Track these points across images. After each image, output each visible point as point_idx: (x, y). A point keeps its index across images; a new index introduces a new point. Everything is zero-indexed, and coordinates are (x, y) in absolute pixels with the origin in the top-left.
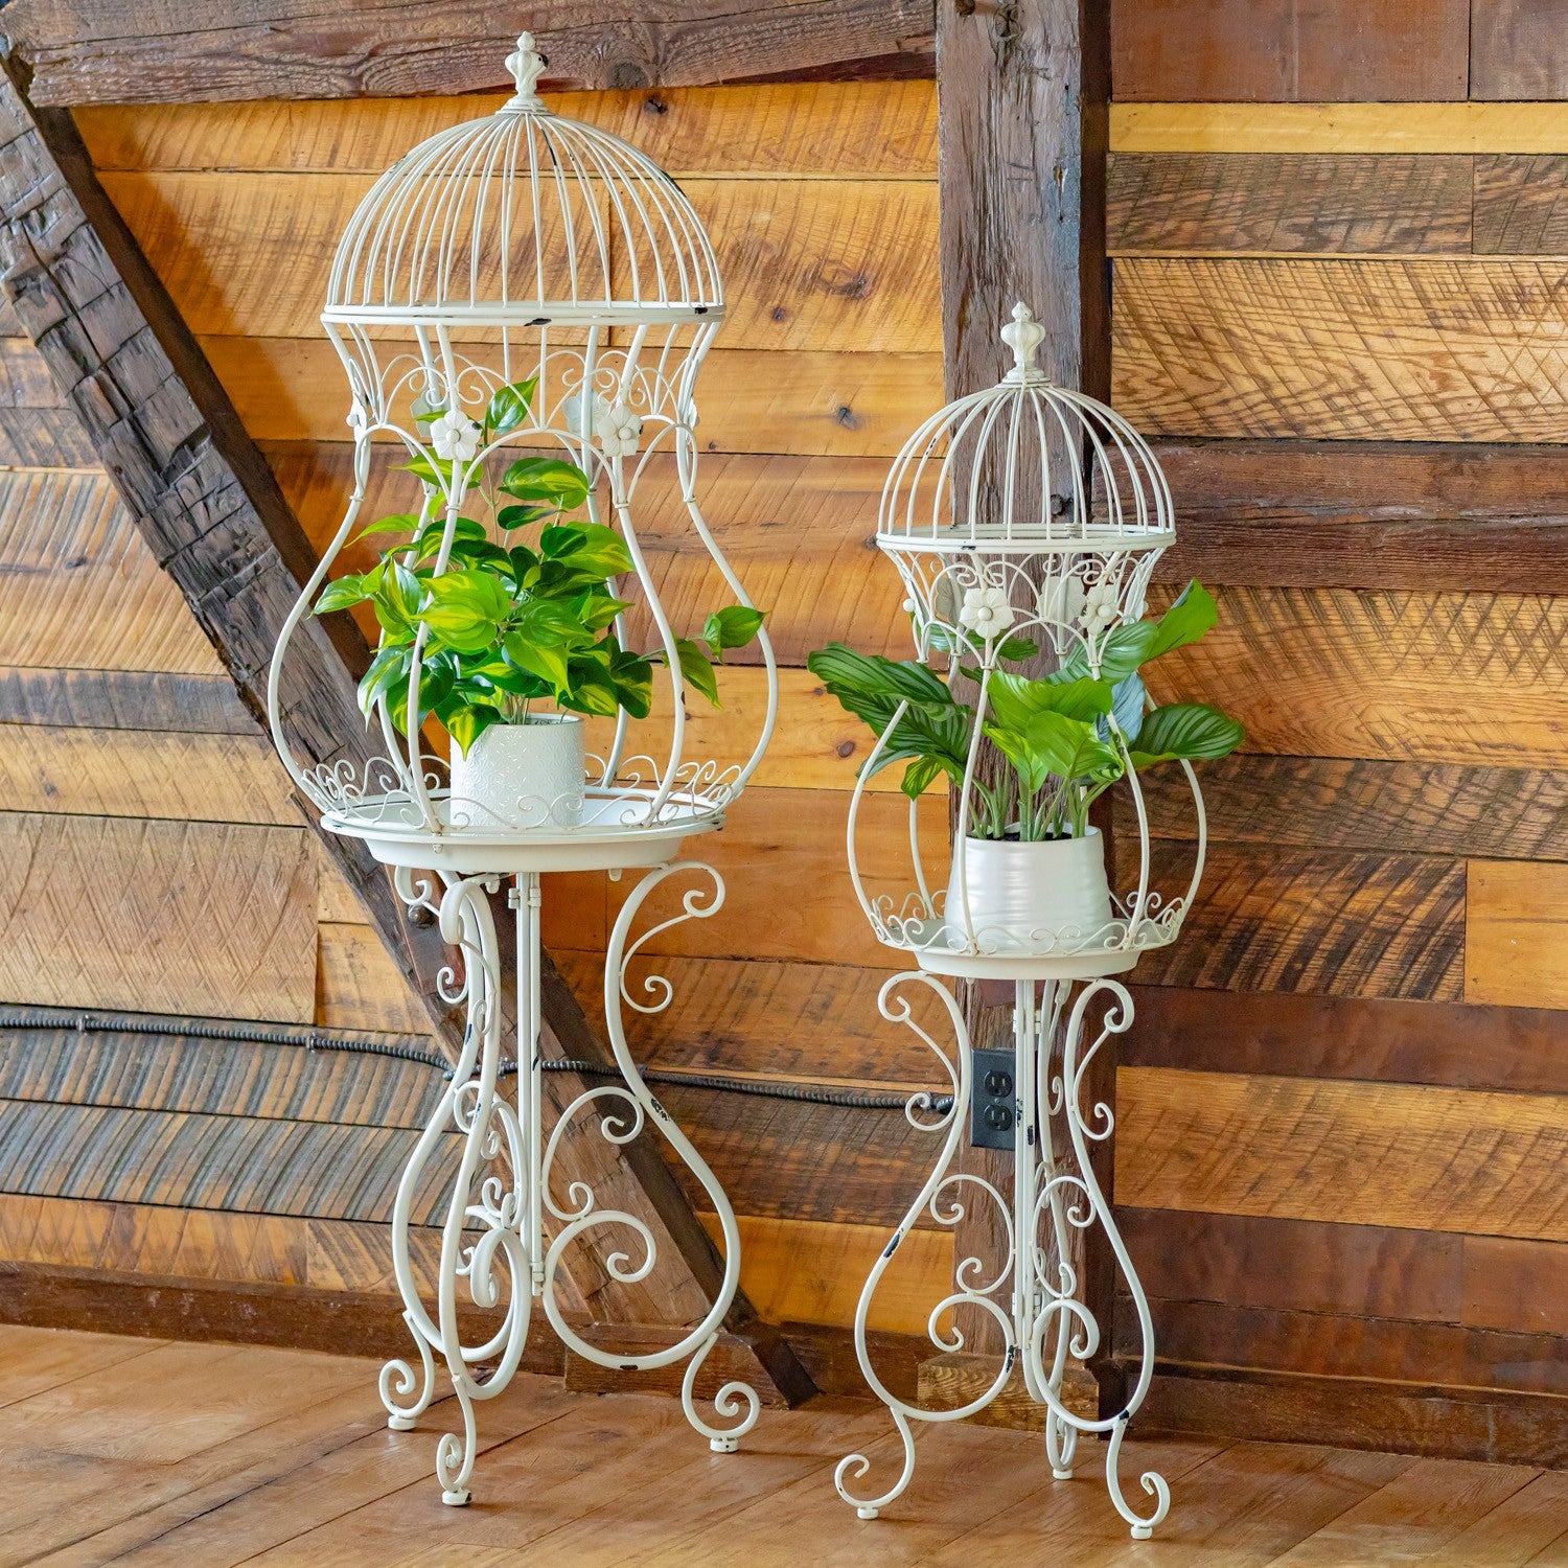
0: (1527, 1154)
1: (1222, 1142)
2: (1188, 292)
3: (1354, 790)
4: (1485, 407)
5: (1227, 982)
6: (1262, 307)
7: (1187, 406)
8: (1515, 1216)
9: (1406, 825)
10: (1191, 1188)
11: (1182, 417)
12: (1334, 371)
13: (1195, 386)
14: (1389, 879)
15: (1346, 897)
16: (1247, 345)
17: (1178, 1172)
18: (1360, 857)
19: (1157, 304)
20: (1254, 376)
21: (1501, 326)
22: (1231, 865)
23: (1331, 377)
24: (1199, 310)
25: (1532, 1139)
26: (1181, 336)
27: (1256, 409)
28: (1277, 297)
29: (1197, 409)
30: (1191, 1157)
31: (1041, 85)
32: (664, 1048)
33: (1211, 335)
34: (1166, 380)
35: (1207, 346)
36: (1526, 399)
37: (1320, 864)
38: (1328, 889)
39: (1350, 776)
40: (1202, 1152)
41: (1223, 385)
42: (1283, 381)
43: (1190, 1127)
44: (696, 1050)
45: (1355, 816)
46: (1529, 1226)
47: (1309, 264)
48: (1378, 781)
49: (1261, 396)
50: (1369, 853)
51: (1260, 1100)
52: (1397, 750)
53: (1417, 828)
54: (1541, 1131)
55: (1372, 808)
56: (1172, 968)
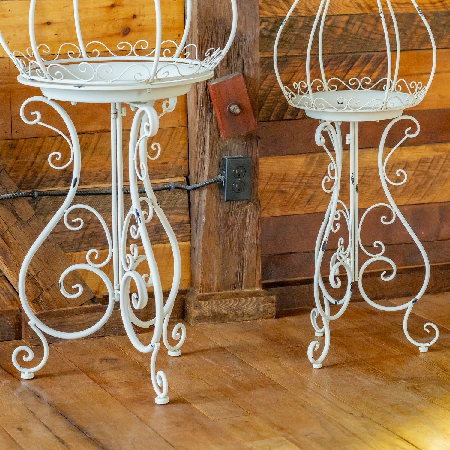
0: (416, 170)
1: (296, 184)
3: (350, 27)
5: (297, 115)
8: (411, 196)
9: (370, 40)
10: (283, 206)
14: (362, 64)
15: (345, 73)
17: (278, 200)
18: (350, 55)
22: (298, 65)
25: (417, 163)
30: (283, 192)
32: (44, 179)
37: (334, 61)
38: (337, 71)
39: (348, 22)
40: (288, 190)
43: (283, 180)
44: (60, 179)
45: (350, 39)
46: (417, 199)
48: (359, 23)
50: (355, 54)
51: (310, 164)
52: (366, 9)
53: (375, 41)
54: (420, 160)
55: (357, 34)
56: (274, 113)
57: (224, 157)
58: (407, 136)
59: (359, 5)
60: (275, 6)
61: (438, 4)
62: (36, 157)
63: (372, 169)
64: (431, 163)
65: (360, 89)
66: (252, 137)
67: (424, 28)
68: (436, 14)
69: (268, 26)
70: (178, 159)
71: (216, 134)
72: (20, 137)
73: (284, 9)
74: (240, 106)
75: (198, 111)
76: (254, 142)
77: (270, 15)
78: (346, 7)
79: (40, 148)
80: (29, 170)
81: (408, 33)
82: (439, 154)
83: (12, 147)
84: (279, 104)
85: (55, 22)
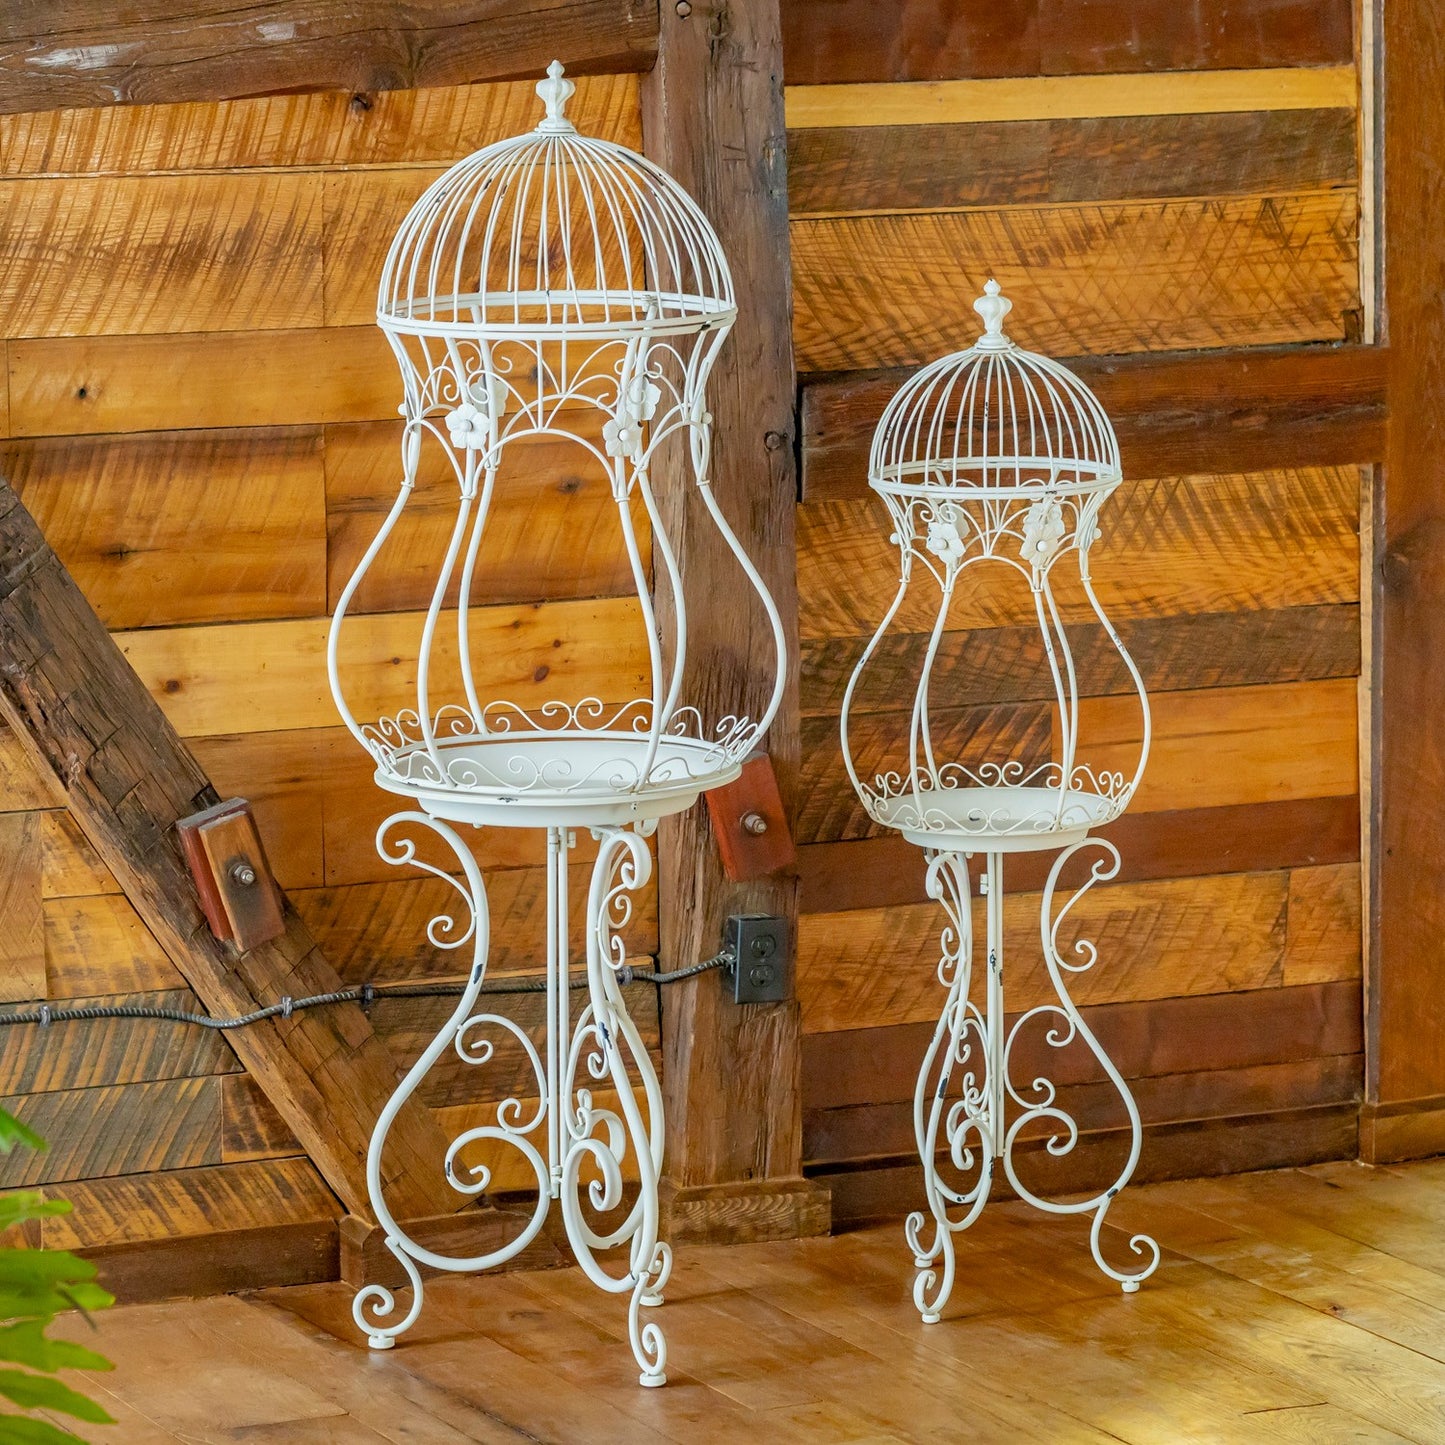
0: (1101, 936)
1: (866, 967)
2: (832, 248)
3: (970, 655)
4: (1062, 328)
5: (867, 831)
6: (891, 256)
7: (831, 345)
8: (1093, 988)
9: (1010, 680)
10: (841, 1012)
11: (829, 355)
12: (947, 307)
13: (837, 327)
14: (994, 726)
15: (960, 746)
16: (878, 290)
17: (831, 999)
18: (972, 710)
19: (807, 259)
20: (884, 316)
21: (1072, 261)
22: (871, 732)
23: (944, 312)
24: (840, 262)
25: (1104, 922)
26: (826, 285)
27: (887, 344)
28: (902, 247)
29: (840, 347)
30: (841, 984)
31: (749, 78)
32: (384, 965)
33: (850, 283)
34: (815, 325)
35: (847, 292)
36: (1092, 318)
37: (940, 721)
38: (946, 742)
39: (966, 645)
40: (850, 979)
41: (860, 325)
42: (907, 317)
43: (840, 960)
44: (413, 964)
45: (972, 677)
46: (1104, 994)
47: (927, 218)
48: (987, 646)
49: (890, 332)
50: (980, 707)
51: (894, 927)
52: (1001, 618)
53: (1019, 681)
54: (1109, 916)
55: (983, 669)
56: (823, 826)
57: (732, 917)
58: (1096, 876)
59: (988, 611)
60: (827, 617)
61: (1142, 605)
62: (369, 921)
63: (1015, 935)
64: (1132, 921)
65: (1002, 784)
66: (785, 877)
67: (1116, 652)
68: (1138, 625)
69: (811, 656)
70: (639, 921)
71: (716, 872)
72: (339, 883)
73: (843, 624)
74: (765, 818)
75: (682, 828)
76: (789, 887)
77: (816, 634)
78: (964, 616)
79: (377, 904)
80: (356, 946)
81: (1085, 664)
82: (1143, 903)
83: (325, 902)
84: (833, 810)
85: (407, 657)
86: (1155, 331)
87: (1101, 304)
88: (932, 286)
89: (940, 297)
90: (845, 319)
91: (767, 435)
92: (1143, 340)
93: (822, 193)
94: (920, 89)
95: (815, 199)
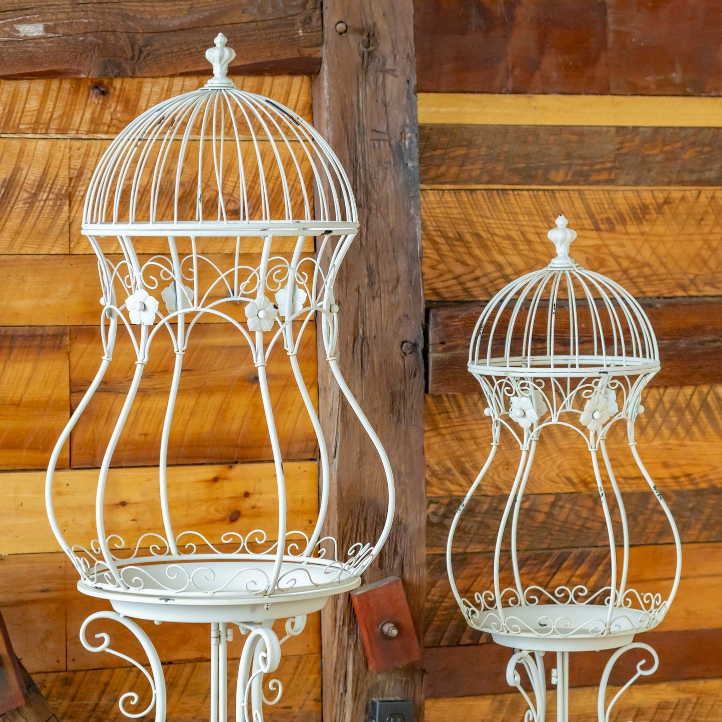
0: (653, 719)
2: (455, 211)
3: (556, 511)
4: (625, 276)
5: (479, 639)
6: (498, 219)
7: (454, 282)
9: (585, 530)
11: (452, 289)
12: (540, 257)
13: (459, 269)
14: (574, 564)
15: (549, 578)
16: (489, 243)
18: (557, 552)
19: (436, 219)
20: (494, 262)
21: (632, 229)
22: (482, 566)
24: (461, 222)
25: (654, 710)
26: (450, 238)
27: (495, 282)
28: (507, 213)
29: (461, 284)
31: (390, 80)
33: (468, 237)
34: (441, 267)
35: (466, 244)
36: (647, 270)
37: (534, 559)
38: (538, 575)
39: (553, 505)
41: (475, 268)
42: (510, 264)
45: (556, 528)
47: (525, 193)
48: (569, 506)
49: (497, 274)
50: (564, 550)
51: (498, 710)
52: (580, 485)
53: (593, 531)
54: (659, 705)
55: (566, 522)
56: (446, 635)
57: (374, 699)
58: (640, 672)
59: (569, 479)
60: (449, 481)
61: (683, 479)
62: (100, 698)
63: (589, 717)
64: (675, 709)
65: (572, 603)
66: (413, 671)
67: (663, 513)
68: (680, 493)
69: (438, 509)
70: (308, 702)
71: (362, 666)
72: (78, 668)
73: (461, 486)
74: (397, 626)
75: (337, 632)
76: (417, 677)
77: (441, 493)
78: (551, 483)
79: (107, 685)
80: (90, 716)
81: (640, 521)
82: (686, 696)
83: (67, 682)
84: (454, 623)
85: (132, 502)
86: (692, 282)
87: (653, 261)
88: (529, 242)
89: (534, 251)
90: (465, 264)
91: (403, 343)
92: (684, 289)
93: (447, 171)
94: (521, 100)
95: (443, 175)
